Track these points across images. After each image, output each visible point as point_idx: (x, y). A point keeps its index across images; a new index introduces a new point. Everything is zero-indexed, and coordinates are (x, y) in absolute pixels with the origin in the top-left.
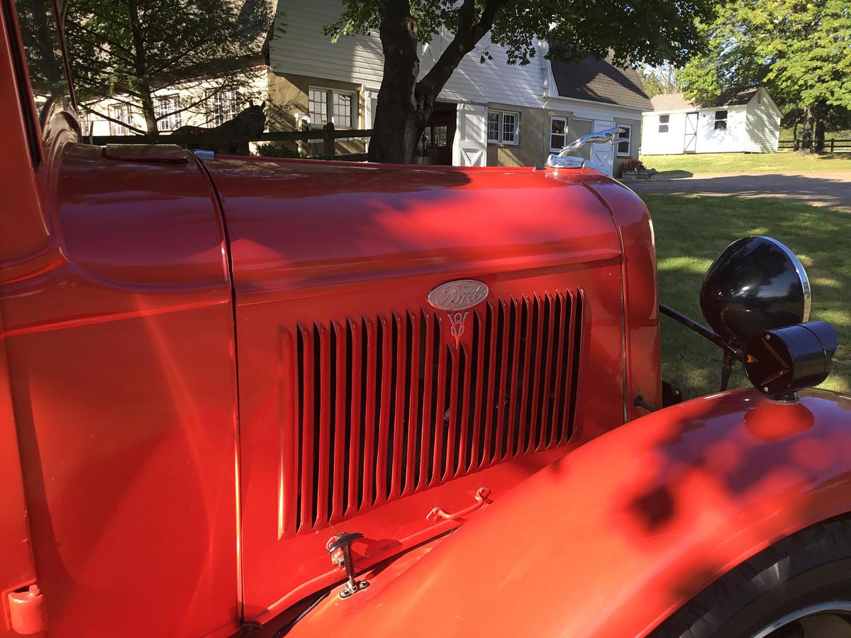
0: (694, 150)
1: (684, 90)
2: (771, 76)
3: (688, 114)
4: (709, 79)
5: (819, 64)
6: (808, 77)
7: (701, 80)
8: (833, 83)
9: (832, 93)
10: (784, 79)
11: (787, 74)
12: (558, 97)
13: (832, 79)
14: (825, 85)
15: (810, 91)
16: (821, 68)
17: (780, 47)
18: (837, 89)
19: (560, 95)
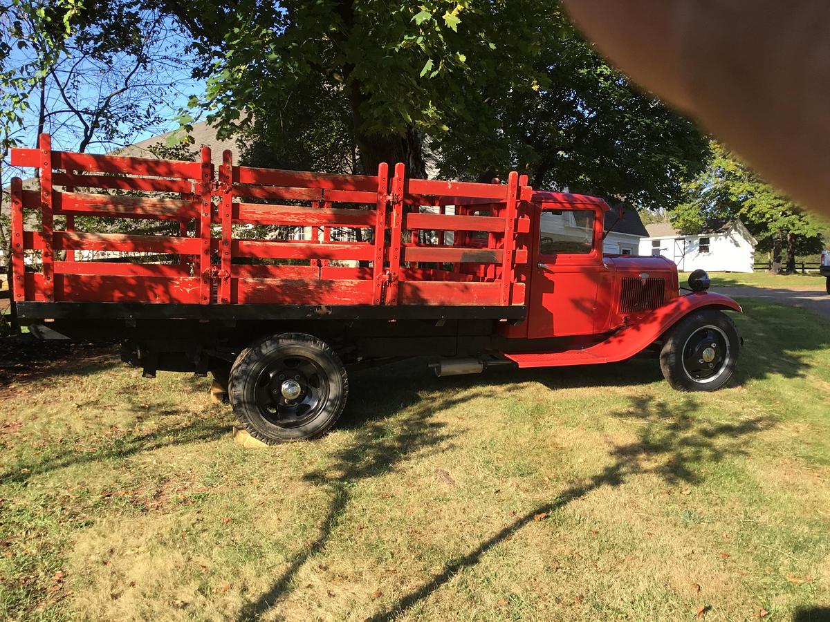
0: (682, 269)
1: (672, 221)
2: (743, 210)
3: (676, 239)
4: (693, 212)
5: (781, 202)
6: (773, 212)
7: (686, 213)
8: (793, 217)
9: (793, 225)
10: (754, 213)
11: (755, 210)
12: (576, 227)
13: (793, 214)
14: (787, 218)
15: (776, 223)
16: (782, 205)
17: (749, 188)
18: (796, 222)
19: (577, 225)
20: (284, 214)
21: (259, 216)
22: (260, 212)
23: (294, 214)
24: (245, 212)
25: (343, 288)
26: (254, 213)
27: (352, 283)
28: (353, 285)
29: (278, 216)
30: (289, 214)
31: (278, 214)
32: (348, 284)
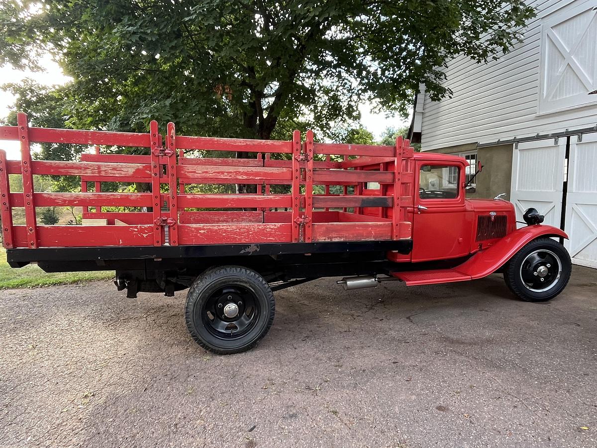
20: (218, 173)
21: (199, 175)
22: (200, 172)
23: (227, 172)
24: (187, 172)
25: (268, 230)
26: (194, 172)
27: (275, 226)
28: (275, 227)
29: (214, 174)
30: (223, 173)
31: (214, 172)
32: (272, 227)
